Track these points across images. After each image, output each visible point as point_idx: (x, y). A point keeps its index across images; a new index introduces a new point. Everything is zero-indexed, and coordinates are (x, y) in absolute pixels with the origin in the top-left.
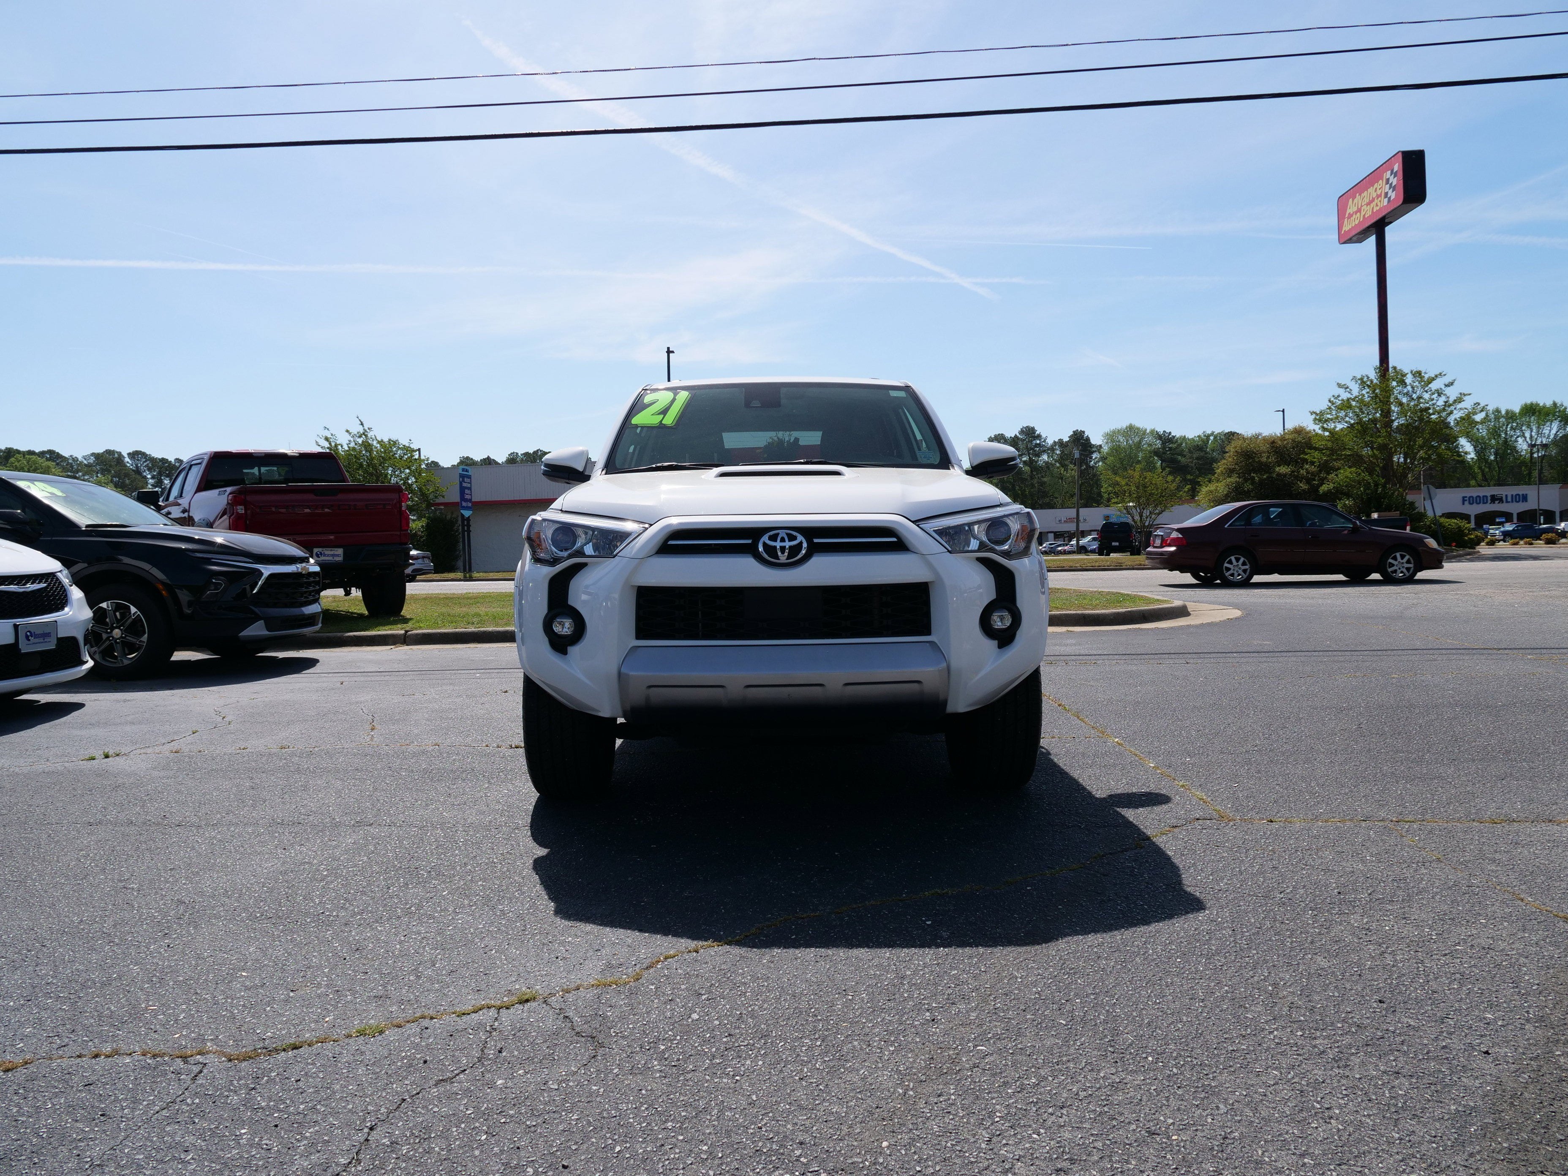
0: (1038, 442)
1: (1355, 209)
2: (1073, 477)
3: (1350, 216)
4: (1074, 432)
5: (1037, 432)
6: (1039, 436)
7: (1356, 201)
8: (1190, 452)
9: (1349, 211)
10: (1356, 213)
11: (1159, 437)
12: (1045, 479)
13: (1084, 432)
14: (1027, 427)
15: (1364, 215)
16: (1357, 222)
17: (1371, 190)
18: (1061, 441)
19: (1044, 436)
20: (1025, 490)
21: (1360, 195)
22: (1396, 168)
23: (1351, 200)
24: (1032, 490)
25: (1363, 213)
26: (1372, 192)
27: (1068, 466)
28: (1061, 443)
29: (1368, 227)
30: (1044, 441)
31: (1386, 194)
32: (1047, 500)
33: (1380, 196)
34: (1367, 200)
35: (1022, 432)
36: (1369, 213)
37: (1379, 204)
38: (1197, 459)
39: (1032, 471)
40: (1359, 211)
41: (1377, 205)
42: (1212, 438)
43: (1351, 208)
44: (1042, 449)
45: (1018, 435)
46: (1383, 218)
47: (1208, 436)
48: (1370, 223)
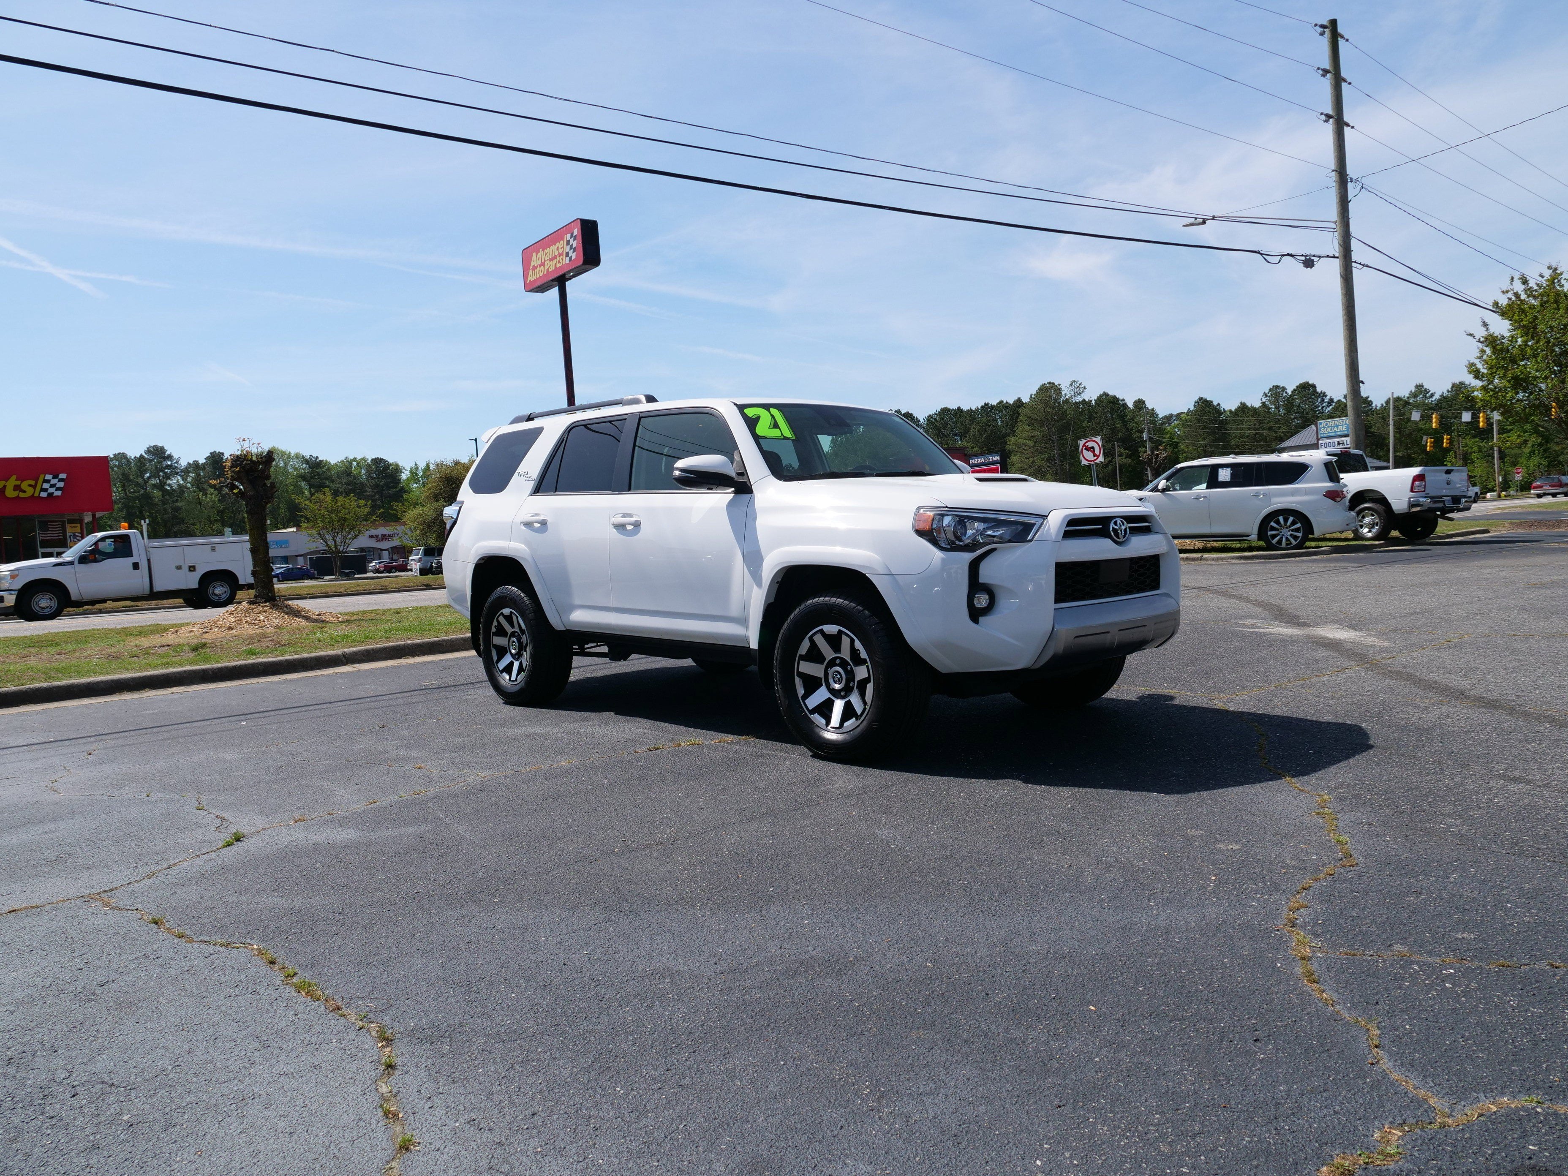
0: (169, 463)
1: (539, 262)
2: (214, 502)
3: (535, 268)
4: (211, 453)
5: (168, 453)
6: (170, 457)
7: (539, 255)
8: (339, 477)
9: (533, 264)
10: (540, 266)
11: (306, 461)
12: (179, 504)
13: (223, 454)
14: (155, 446)
15: (548, 269)
16: (541, 274)
17: (553, 248)
18: (196, 463)
19: (176, 456)
20: (156, 517)
21: (543, 250)
22: (575, 232)
23: (534, 254)
24: (165, 516)
25: (546, 267)
26: (553, 250)
27: (207, 490)
28: (195, 466)
29: (552, 280)
30: (177, 462)
31: (567, 254)
32: (183, 527)
33: (562, 254)
34: (549, 256)
35: (148, 451)
36: (552, 269)
37: (561, 261)
38: (346, 484)
39: (163, 496)
40: (543, 264)
41: (559, 262)
42: (355, 463)
43: (535, 262)
44: (174, 470)
45: (144, 454)
46: (564, 275)
47: (351, 462)
48: (553, 277)
